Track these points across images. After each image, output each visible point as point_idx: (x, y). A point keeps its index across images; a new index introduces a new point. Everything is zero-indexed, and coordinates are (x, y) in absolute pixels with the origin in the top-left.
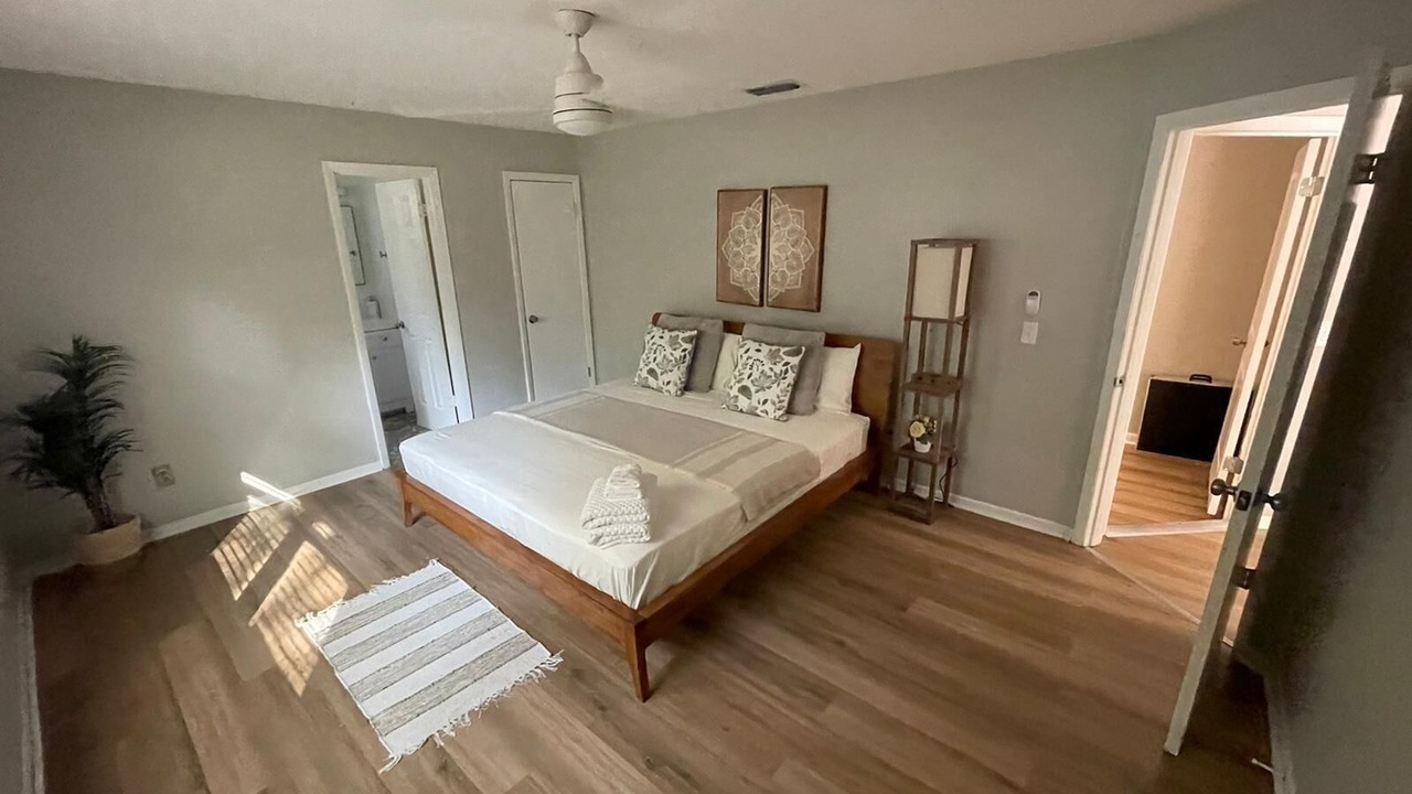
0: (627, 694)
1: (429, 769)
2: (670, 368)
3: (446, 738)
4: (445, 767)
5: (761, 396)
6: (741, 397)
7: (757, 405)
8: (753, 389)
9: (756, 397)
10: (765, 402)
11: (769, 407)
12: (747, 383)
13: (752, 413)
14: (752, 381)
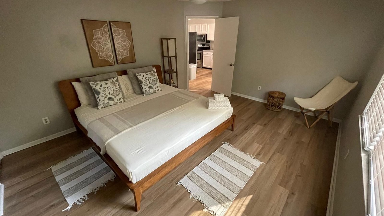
0: (232, 133)
1: (261, 156)
2: (118, 93)
3: (253, 156)
4: (259, 154)
5: (155, 86)
6: (150, 89)
7: (155, 89)
8: (152, 86)
9: (154, 87)
10: (157, 87)
11: (159, 88)
12: (150, 85)
13: (155, 92)
14: (151, 84)
